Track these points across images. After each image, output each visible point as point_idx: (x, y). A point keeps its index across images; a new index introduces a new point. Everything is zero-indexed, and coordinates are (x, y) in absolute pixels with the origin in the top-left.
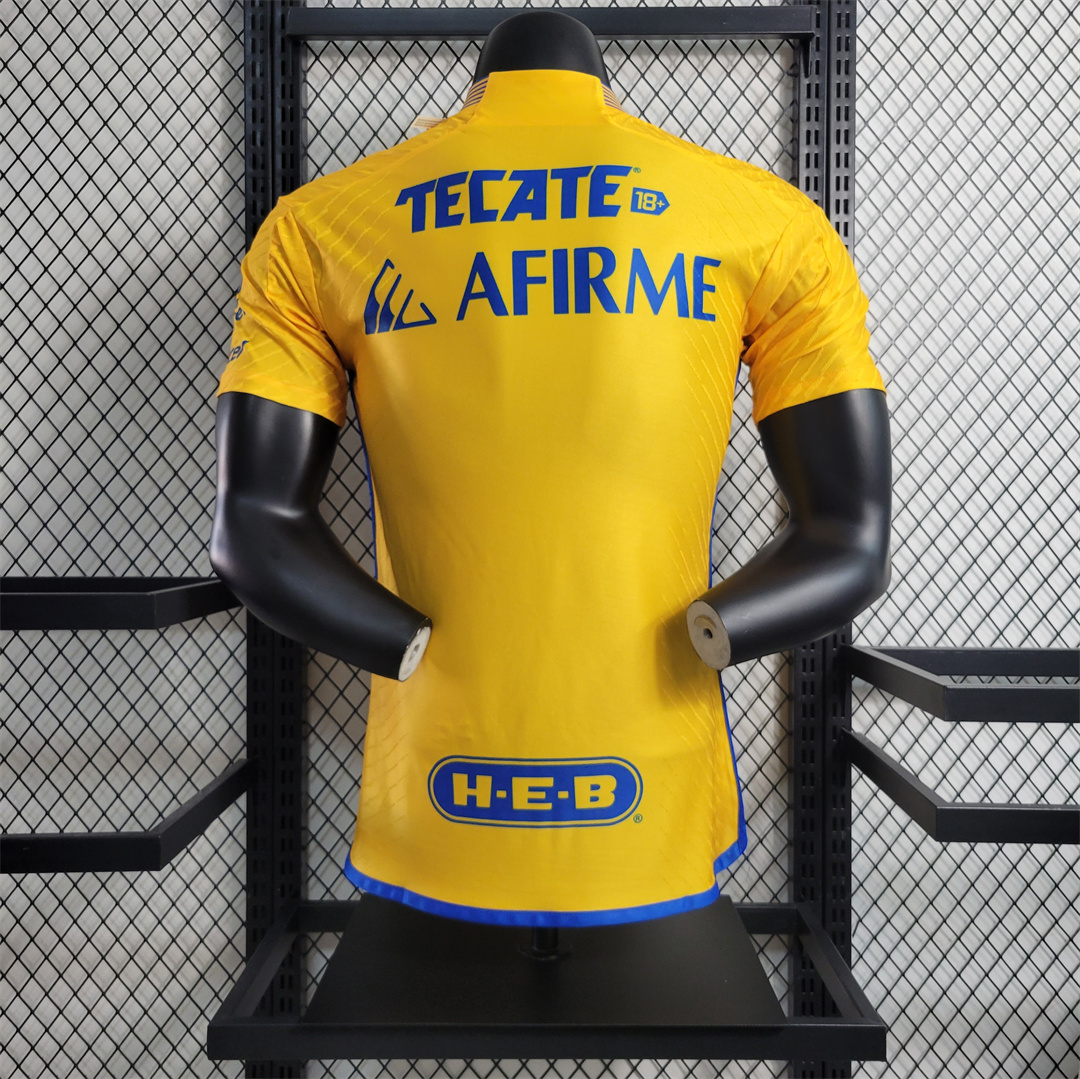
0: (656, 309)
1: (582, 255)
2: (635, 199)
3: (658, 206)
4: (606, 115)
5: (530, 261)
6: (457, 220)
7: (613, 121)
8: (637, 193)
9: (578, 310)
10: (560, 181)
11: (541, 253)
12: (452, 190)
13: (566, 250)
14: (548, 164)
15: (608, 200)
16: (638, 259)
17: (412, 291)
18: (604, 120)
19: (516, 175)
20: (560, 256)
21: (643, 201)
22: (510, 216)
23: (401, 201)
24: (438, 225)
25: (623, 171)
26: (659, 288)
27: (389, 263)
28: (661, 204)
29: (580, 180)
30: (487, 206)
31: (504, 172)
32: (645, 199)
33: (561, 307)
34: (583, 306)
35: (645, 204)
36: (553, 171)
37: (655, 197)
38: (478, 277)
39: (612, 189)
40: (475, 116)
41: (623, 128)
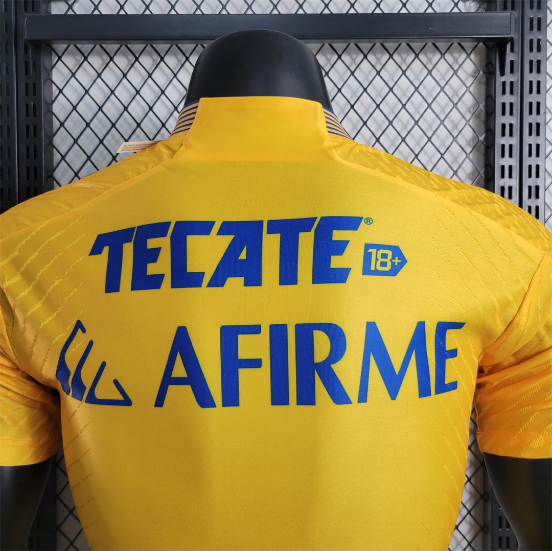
0: (393, 394)
1: (305, 332)
2: (367, 258)
3: (393, 264)
4: (329, 148)
5: (242, 339)
6: (155, 282)
7: (337, 155)
8: (370, 250)
9: (300, 402)
10: (278, 236)
11: (255, 329)
12: (152, 243)
13: (286, 325)
14: (265, 215)
15: (336, 262)
16: (373, 334)
17: (103, 365)
18: (326, 154)
19: (226, 228)
20: (278, 333)
21: (377, 260)
22: (218, 281)
23: (96, 250)
24: (135, 287)
25: (352, 223)
26: (397, 367)
27: (79, 326)
28: (397, 261)
29: (302, 236)
30: (192, 267)
31: (212, 223)
32: (379, 257)
33: (279, 397)
34: (307, 397)
35: (379, 263)
36: (270, 222)
37: (389, 253)
38: (179, 359)
39: (340, 247)
40: (183, 147)
41: (348, 164)
